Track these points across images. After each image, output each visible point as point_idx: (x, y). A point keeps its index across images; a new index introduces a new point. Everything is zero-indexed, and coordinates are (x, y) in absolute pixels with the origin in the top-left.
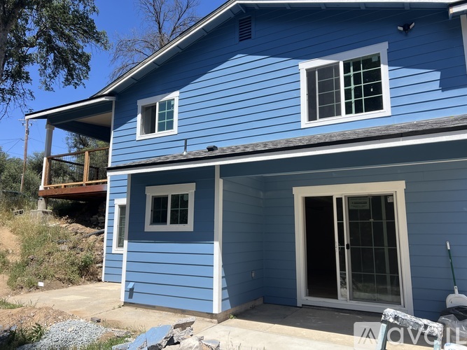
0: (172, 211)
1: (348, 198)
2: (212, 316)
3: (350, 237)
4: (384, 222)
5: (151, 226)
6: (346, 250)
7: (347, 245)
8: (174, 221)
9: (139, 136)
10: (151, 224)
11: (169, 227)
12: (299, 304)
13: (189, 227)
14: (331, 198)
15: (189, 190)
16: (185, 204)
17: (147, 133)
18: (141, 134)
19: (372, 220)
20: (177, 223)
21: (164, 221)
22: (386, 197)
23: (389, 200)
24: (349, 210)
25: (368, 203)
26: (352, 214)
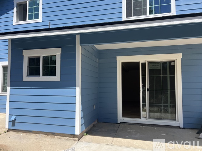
0: (43, 67)
1: (149, 63)
2: (74, 136)
3: (149, 85)
4: (168, 76)
5: (28, 77)
6: (147, 92)
7: (148, 89)
8: (45, 74)
9: (15, 22)
10: (28, 76)
11: (41, 78)
12: (119, 122)
13: (57, 78)
14: (138, 63)
15: (56, 53)
16: (54, 62)
17: (20, 20)
18: (17, 21)
19: (162, 75)
20: (48, 76)
21: (38, 74)
22: (170, 62)
23: (172, 64)
24: (149, 69)
25: (160, 66)
26: (150, 71)
